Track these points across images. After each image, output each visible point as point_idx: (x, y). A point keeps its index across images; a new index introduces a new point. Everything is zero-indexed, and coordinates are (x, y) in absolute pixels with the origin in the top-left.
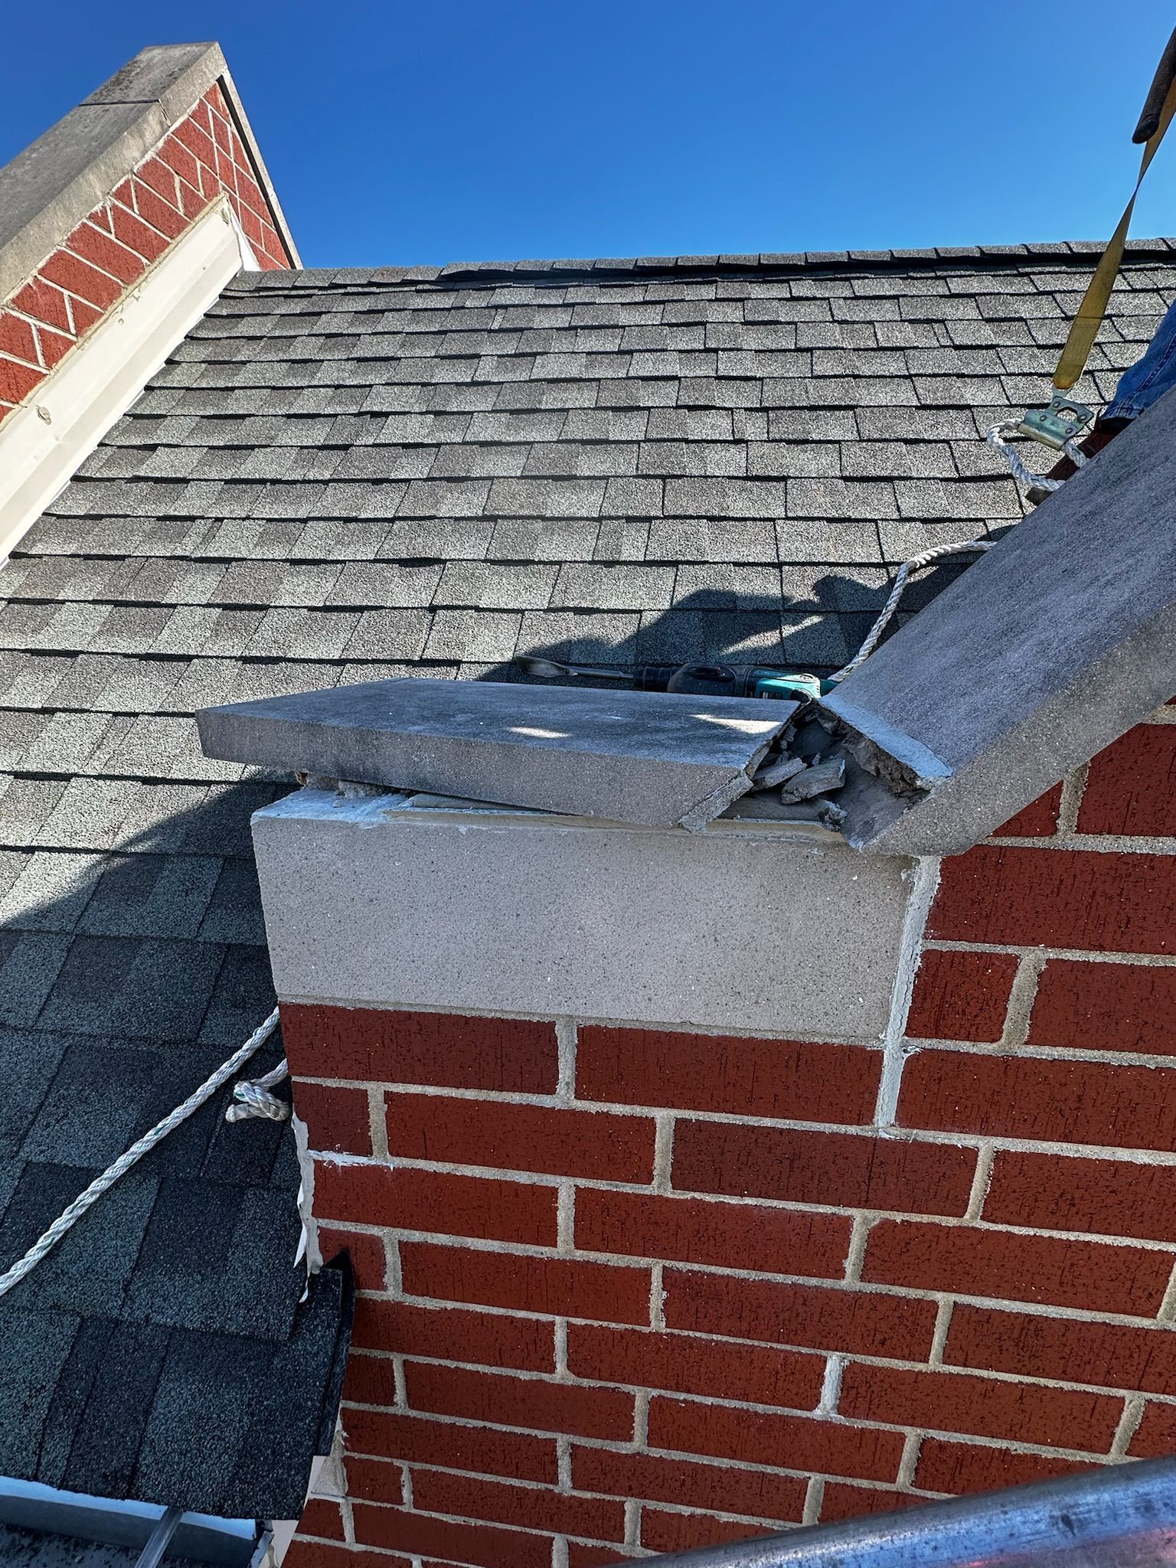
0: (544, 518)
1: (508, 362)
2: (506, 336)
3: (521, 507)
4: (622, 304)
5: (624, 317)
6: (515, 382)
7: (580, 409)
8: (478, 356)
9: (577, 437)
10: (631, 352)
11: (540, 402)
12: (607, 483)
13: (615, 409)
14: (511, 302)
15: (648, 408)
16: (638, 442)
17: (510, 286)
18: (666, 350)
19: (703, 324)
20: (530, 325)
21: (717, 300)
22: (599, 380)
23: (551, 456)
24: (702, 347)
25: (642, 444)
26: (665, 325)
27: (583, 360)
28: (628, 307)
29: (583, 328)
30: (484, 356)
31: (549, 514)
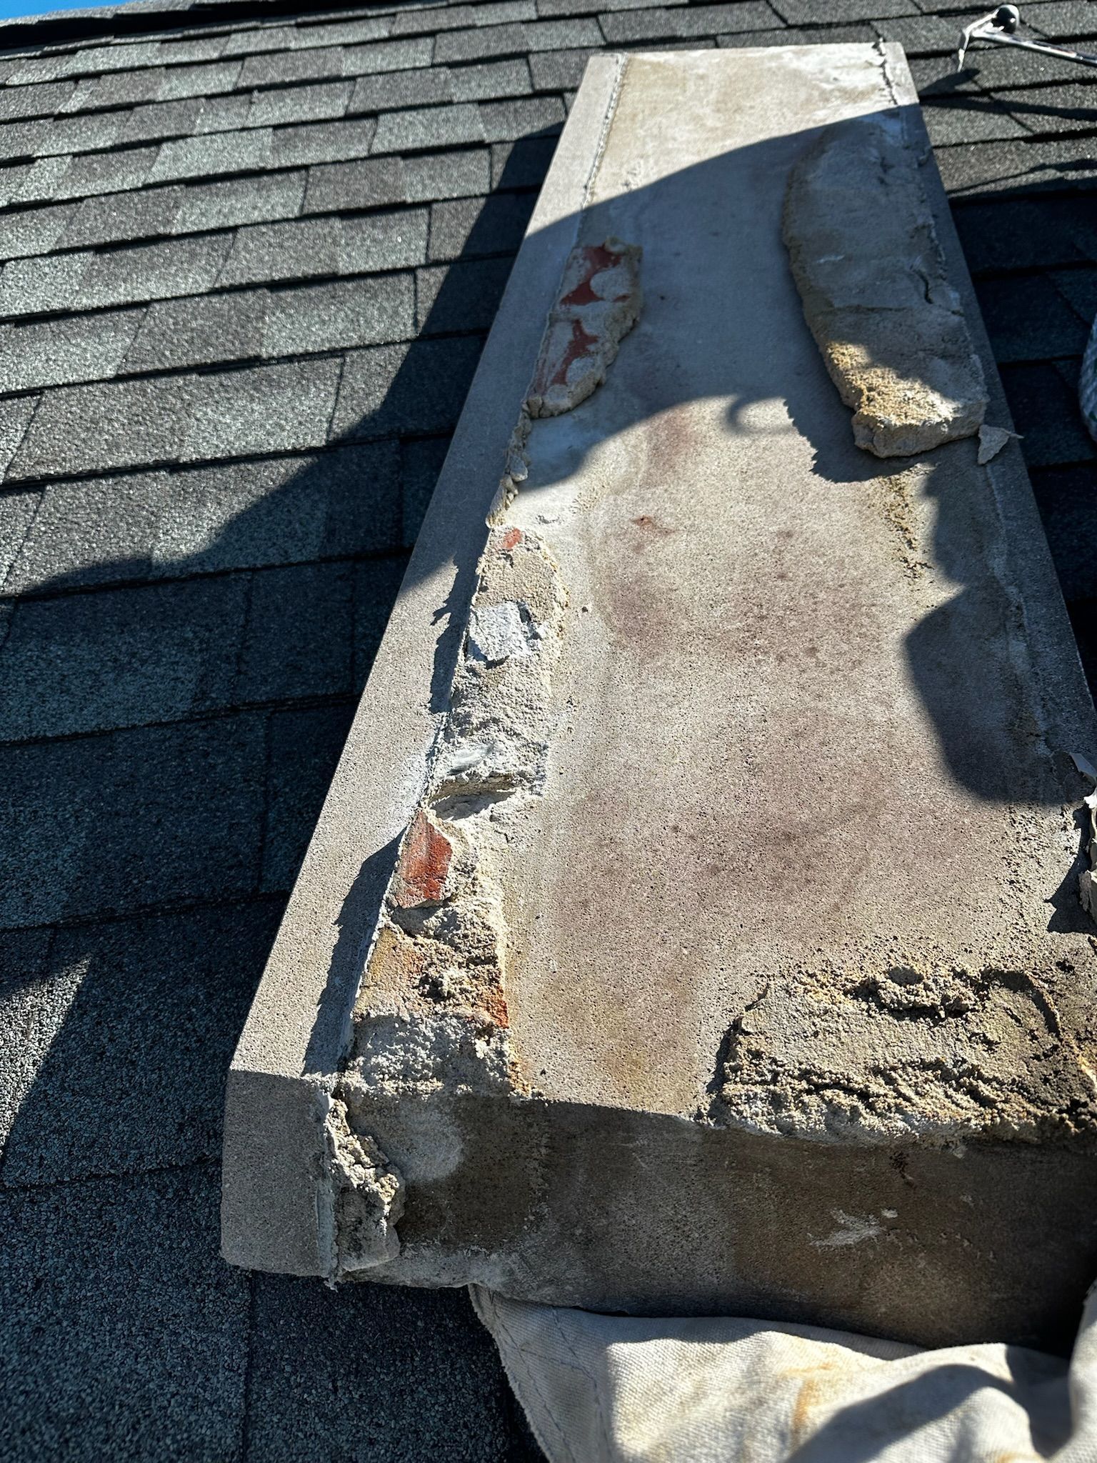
0: (174, 467)
1: (97, 163)
2: (95, 122)
3: (113, 446)
4: (346, 46)
5: (350, 64)
6: (111, 193)
7: (264, 223)
8: (28, 160)
9: (260, 278)
10: (373, 115)
11: (168, 222)
12: (343, 364)
13: (345, 214)
14: (106, 67)
15: (427, 204)
16: (410, 270)
17: (107, 45)
18: (450, 103)
19: (524, 55)
20: (149, 96)
21: (541, 19)
22: (306, 167)
23: (194, 325)
24: (528, 91)
25: (420, 273)
26: (441, 65)
27: (267, 137)
28: (358, 49)
29: (261, 89)
30: (43, 157)
31: (188, 454)
